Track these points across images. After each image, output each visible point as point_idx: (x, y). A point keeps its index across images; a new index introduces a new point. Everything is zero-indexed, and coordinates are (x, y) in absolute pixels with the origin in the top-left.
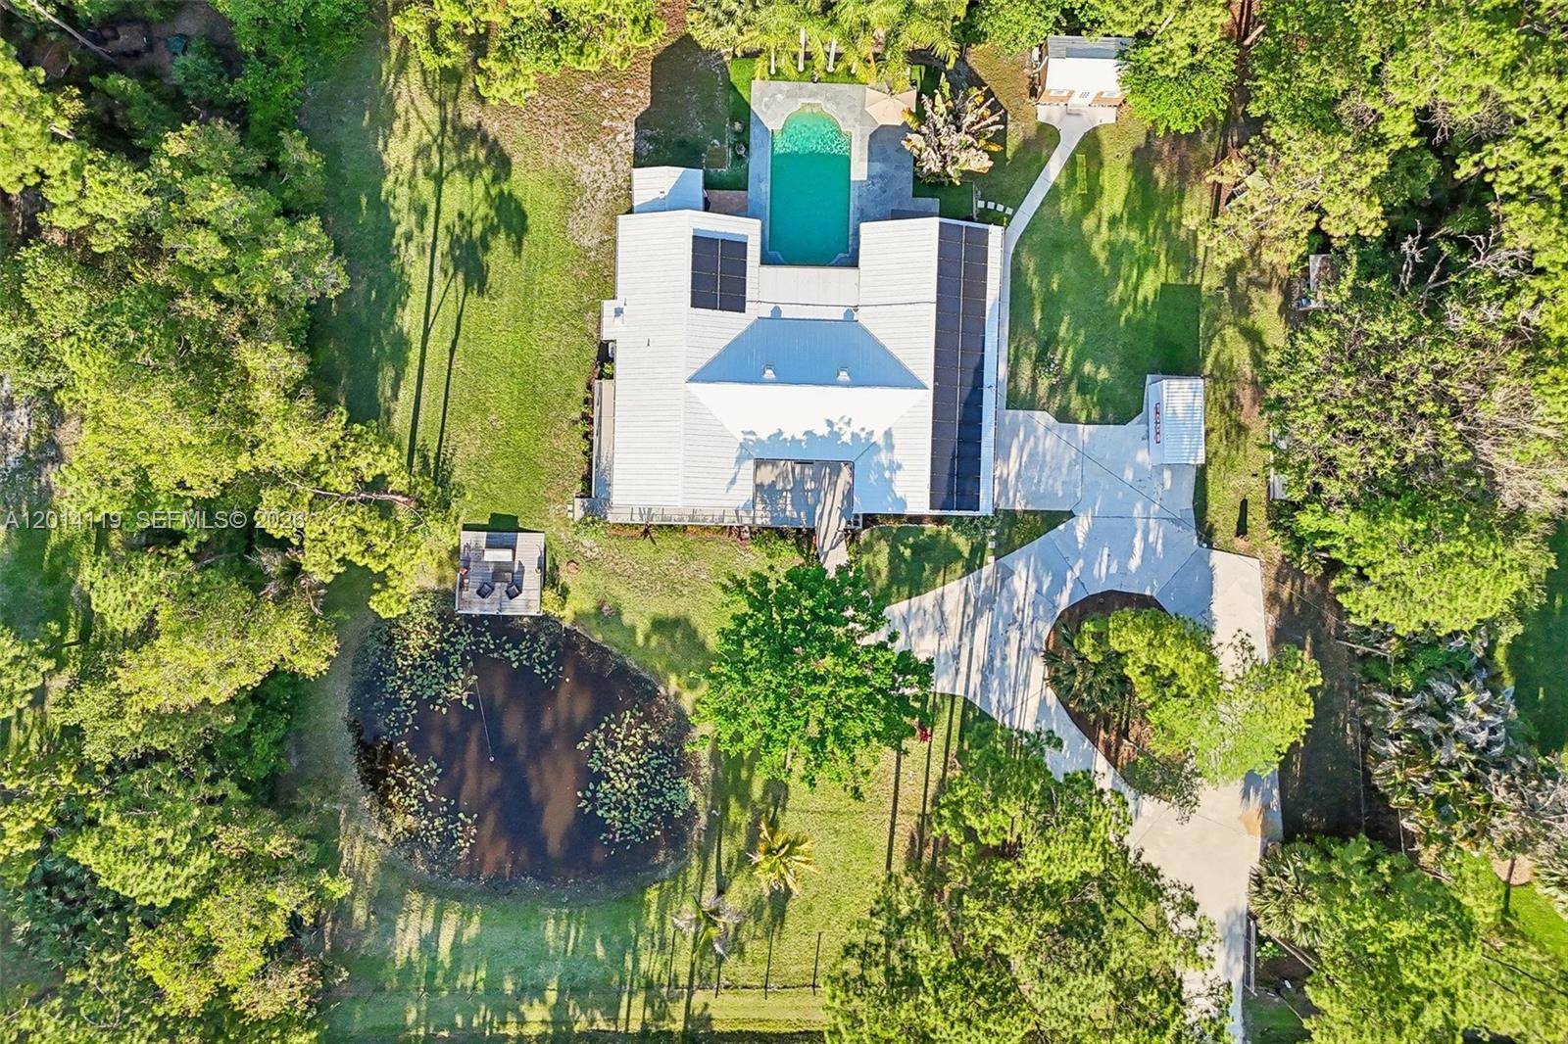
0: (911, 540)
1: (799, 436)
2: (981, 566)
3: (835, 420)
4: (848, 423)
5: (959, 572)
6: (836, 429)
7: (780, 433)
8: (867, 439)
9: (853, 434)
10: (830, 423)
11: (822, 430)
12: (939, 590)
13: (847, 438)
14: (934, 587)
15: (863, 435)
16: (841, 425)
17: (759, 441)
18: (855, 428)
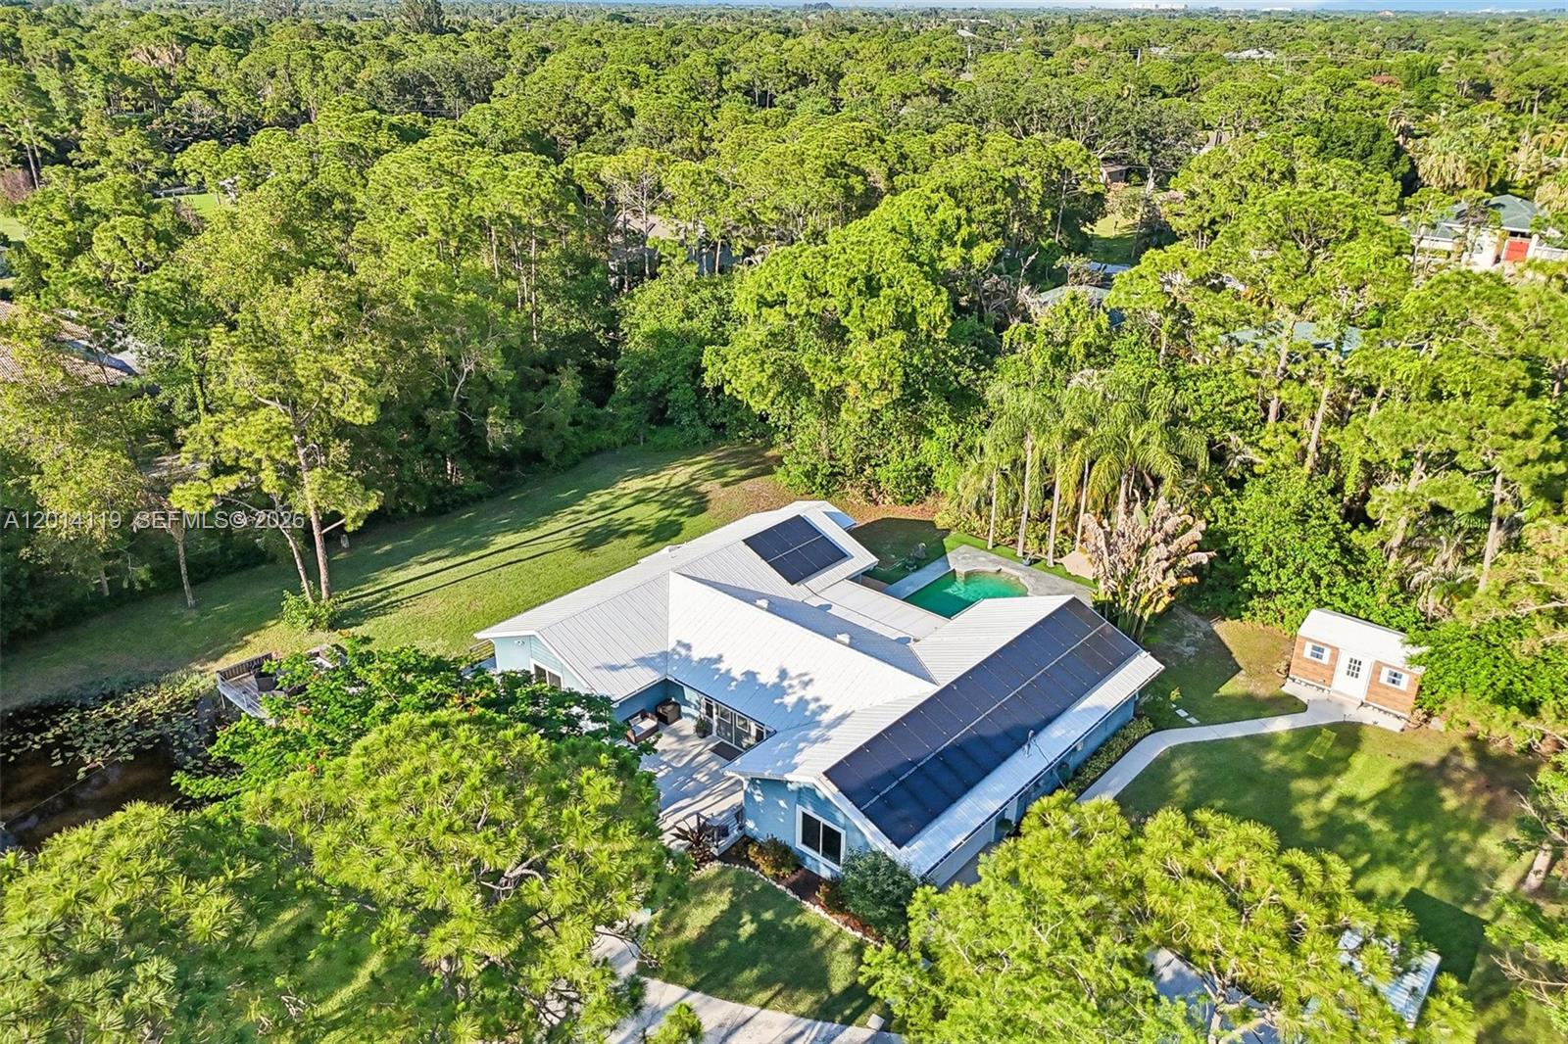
0: (768, 916)
1: (737, 673)
2: (848, 1022)
3: (793, 673)
4: (806, 684)
5: (802, 1007)
6: (785, 683)
7: (719, 659)
8: (814, 713)
9: (801, 699)
10: (783, 674)
11: (768, 677)
12: (749, 1010)
13: (790, 700)
14: (743, 1000)
15: (812, 706)
16: (795, 682)
17: (688, 659)
18: (809, 693)
